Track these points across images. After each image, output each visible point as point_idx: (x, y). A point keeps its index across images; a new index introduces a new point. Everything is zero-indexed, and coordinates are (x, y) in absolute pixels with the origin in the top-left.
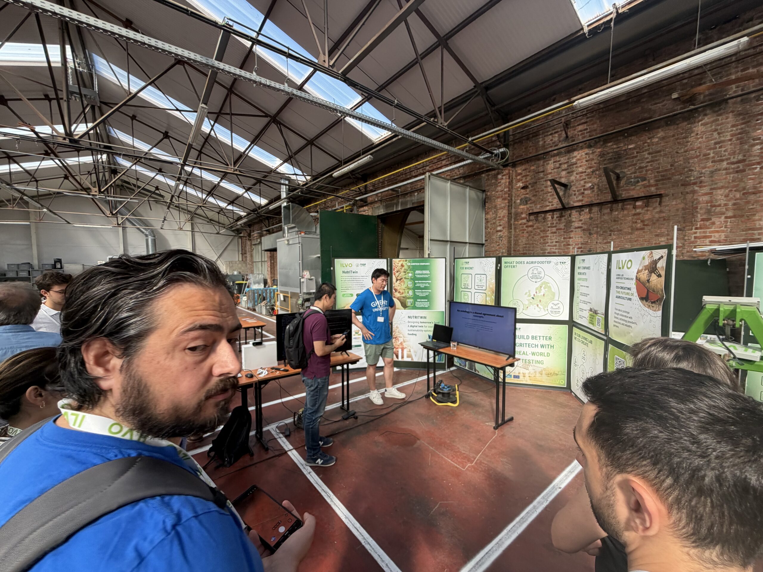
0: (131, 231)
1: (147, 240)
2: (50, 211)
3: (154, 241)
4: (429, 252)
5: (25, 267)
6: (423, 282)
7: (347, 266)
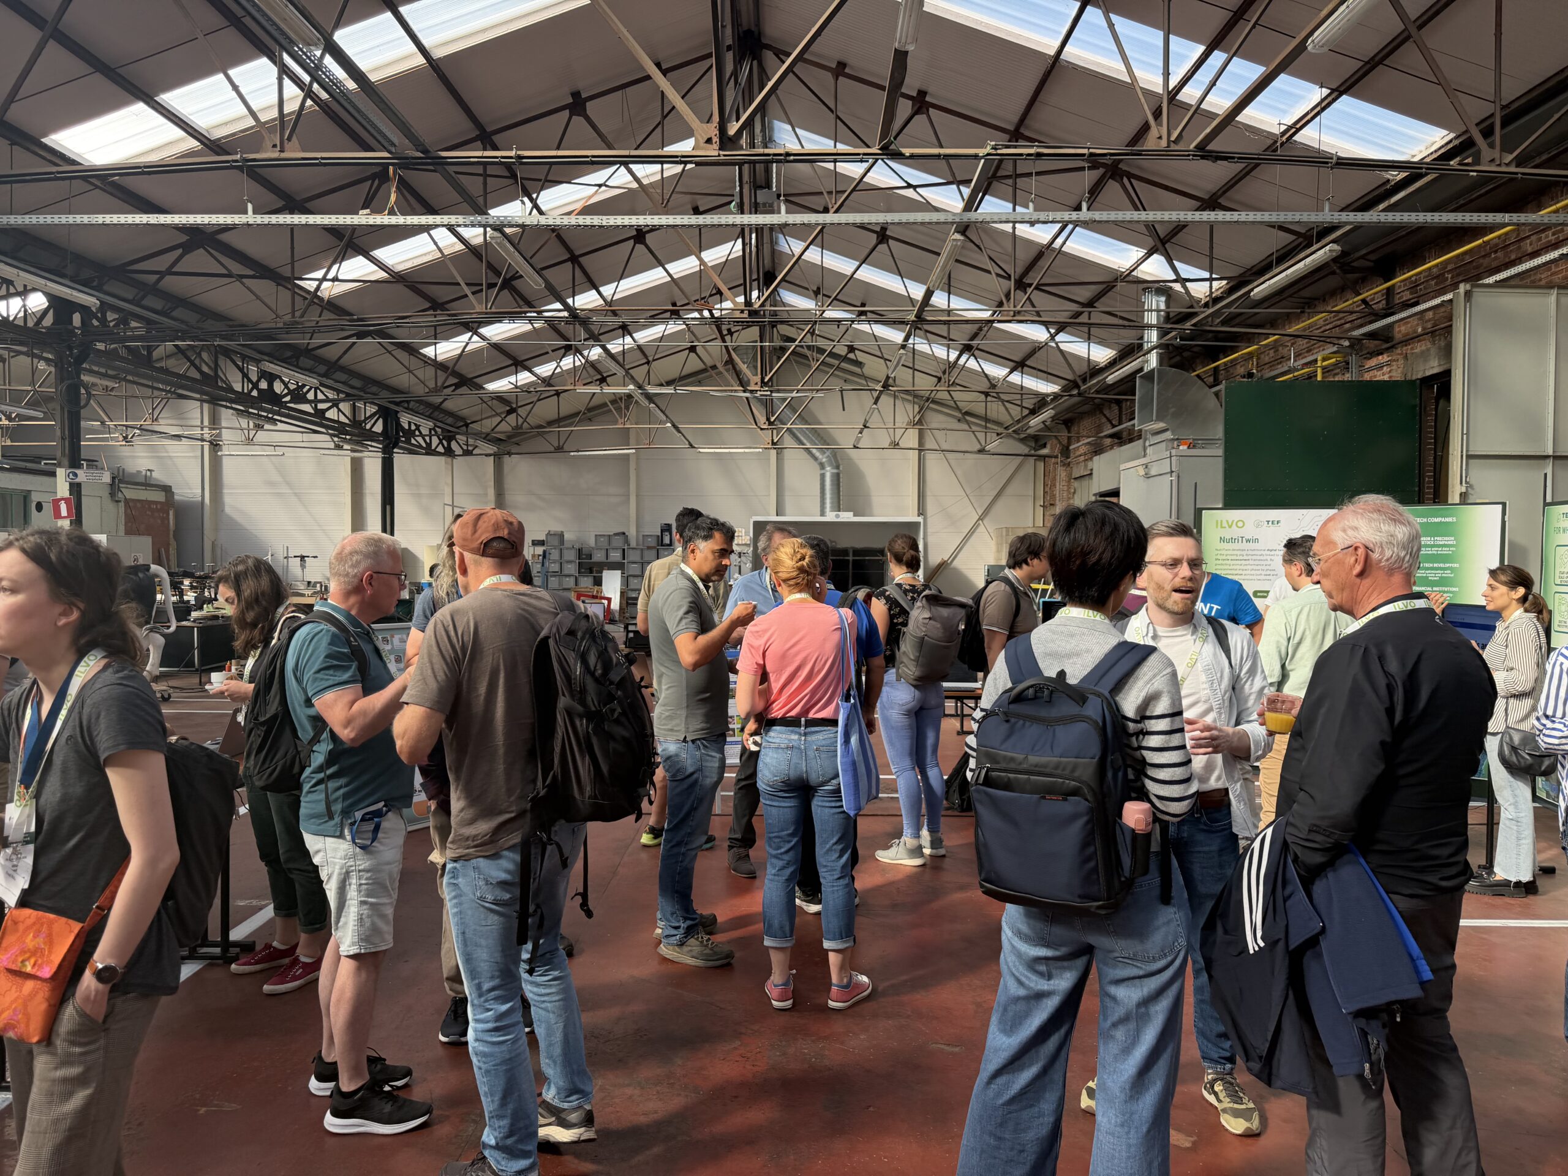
0: (794, 456)
1: (823, 477)
3: (837, 478)
4: (1464, 490)
5: (618, 542)
6: (1436, 565)
7: (1230, 527)
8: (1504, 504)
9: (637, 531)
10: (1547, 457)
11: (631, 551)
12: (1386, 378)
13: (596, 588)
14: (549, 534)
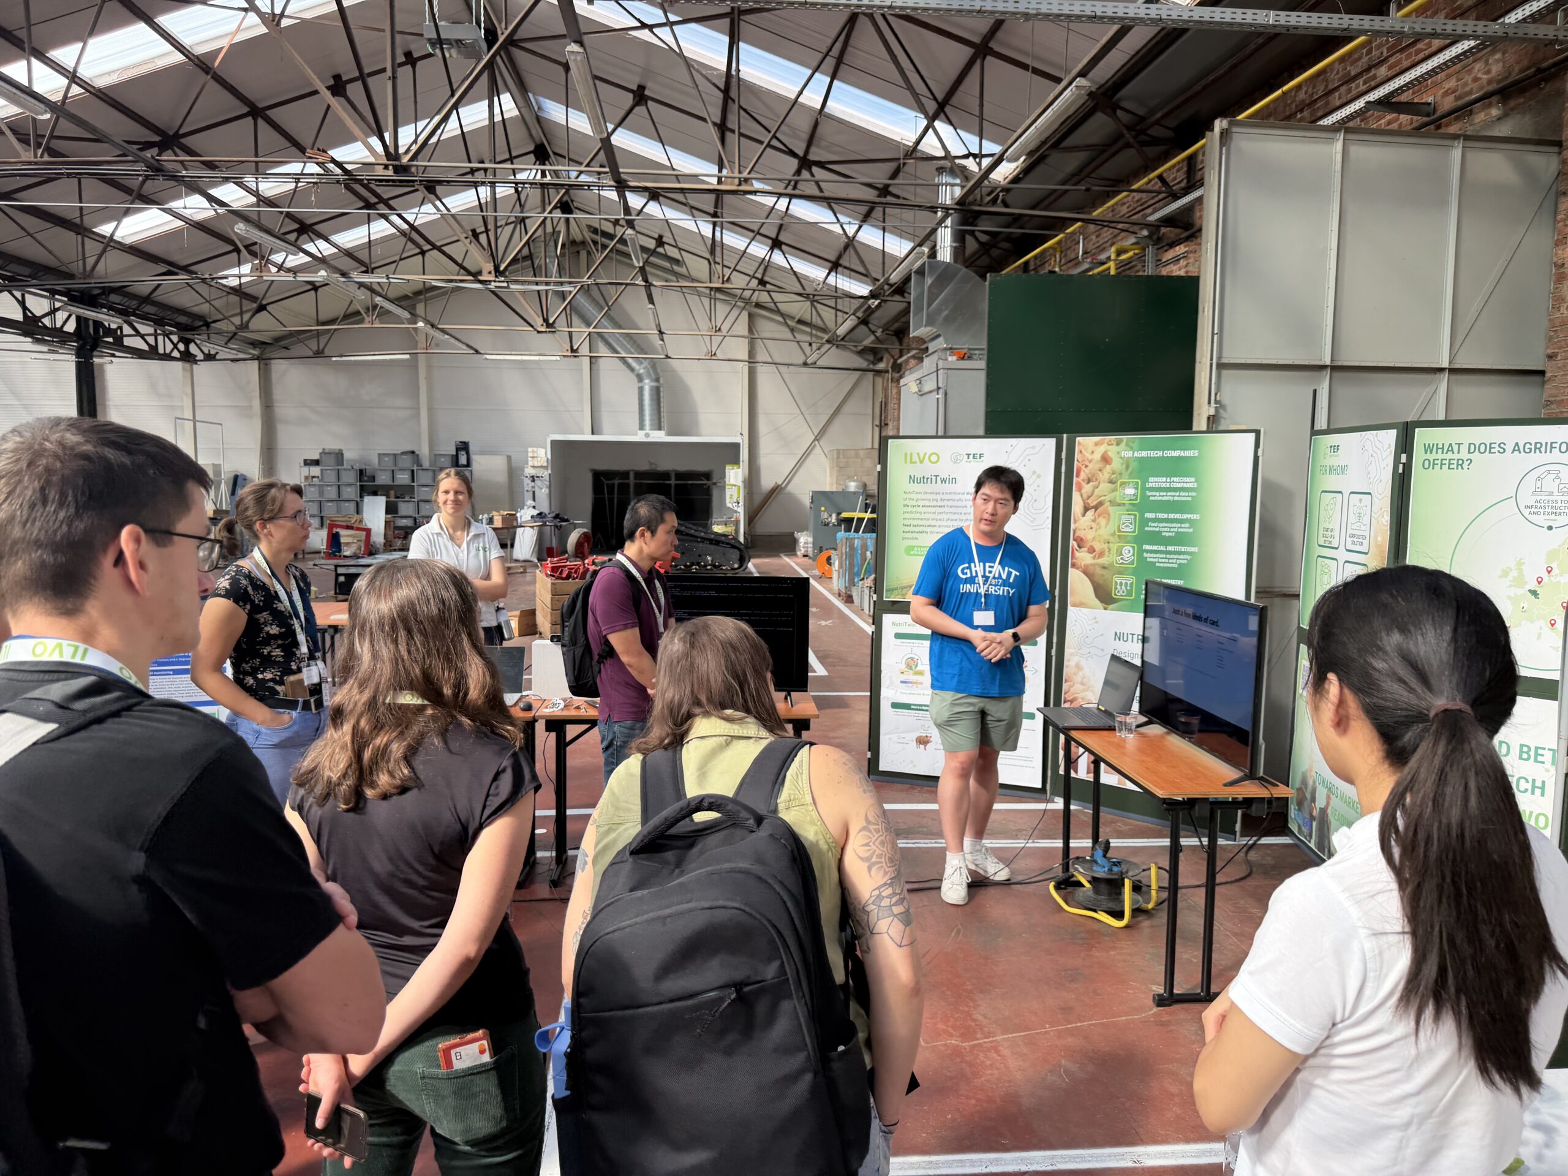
0: (609, 366)
1: (641, 390)
2: (433, 326)
3: (657, 392)
4: (1212, 412)
5: (406, 462)
6: (1171, 516)
7: (922, 462)
8: (1257, 433)
9: (431, 449)
10: (1322, 368)
11: (421, 472)
12: (1182, 273)
13: (356, 517)
14: (324, 453)
